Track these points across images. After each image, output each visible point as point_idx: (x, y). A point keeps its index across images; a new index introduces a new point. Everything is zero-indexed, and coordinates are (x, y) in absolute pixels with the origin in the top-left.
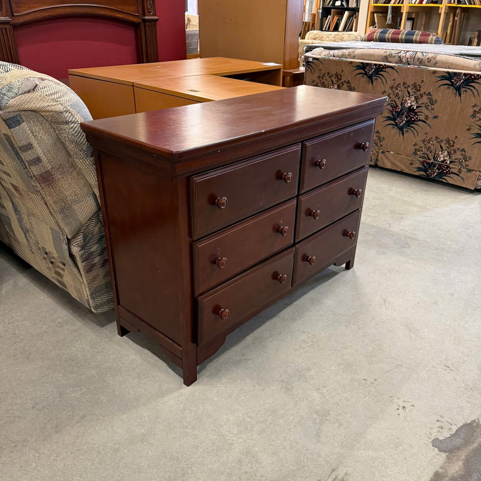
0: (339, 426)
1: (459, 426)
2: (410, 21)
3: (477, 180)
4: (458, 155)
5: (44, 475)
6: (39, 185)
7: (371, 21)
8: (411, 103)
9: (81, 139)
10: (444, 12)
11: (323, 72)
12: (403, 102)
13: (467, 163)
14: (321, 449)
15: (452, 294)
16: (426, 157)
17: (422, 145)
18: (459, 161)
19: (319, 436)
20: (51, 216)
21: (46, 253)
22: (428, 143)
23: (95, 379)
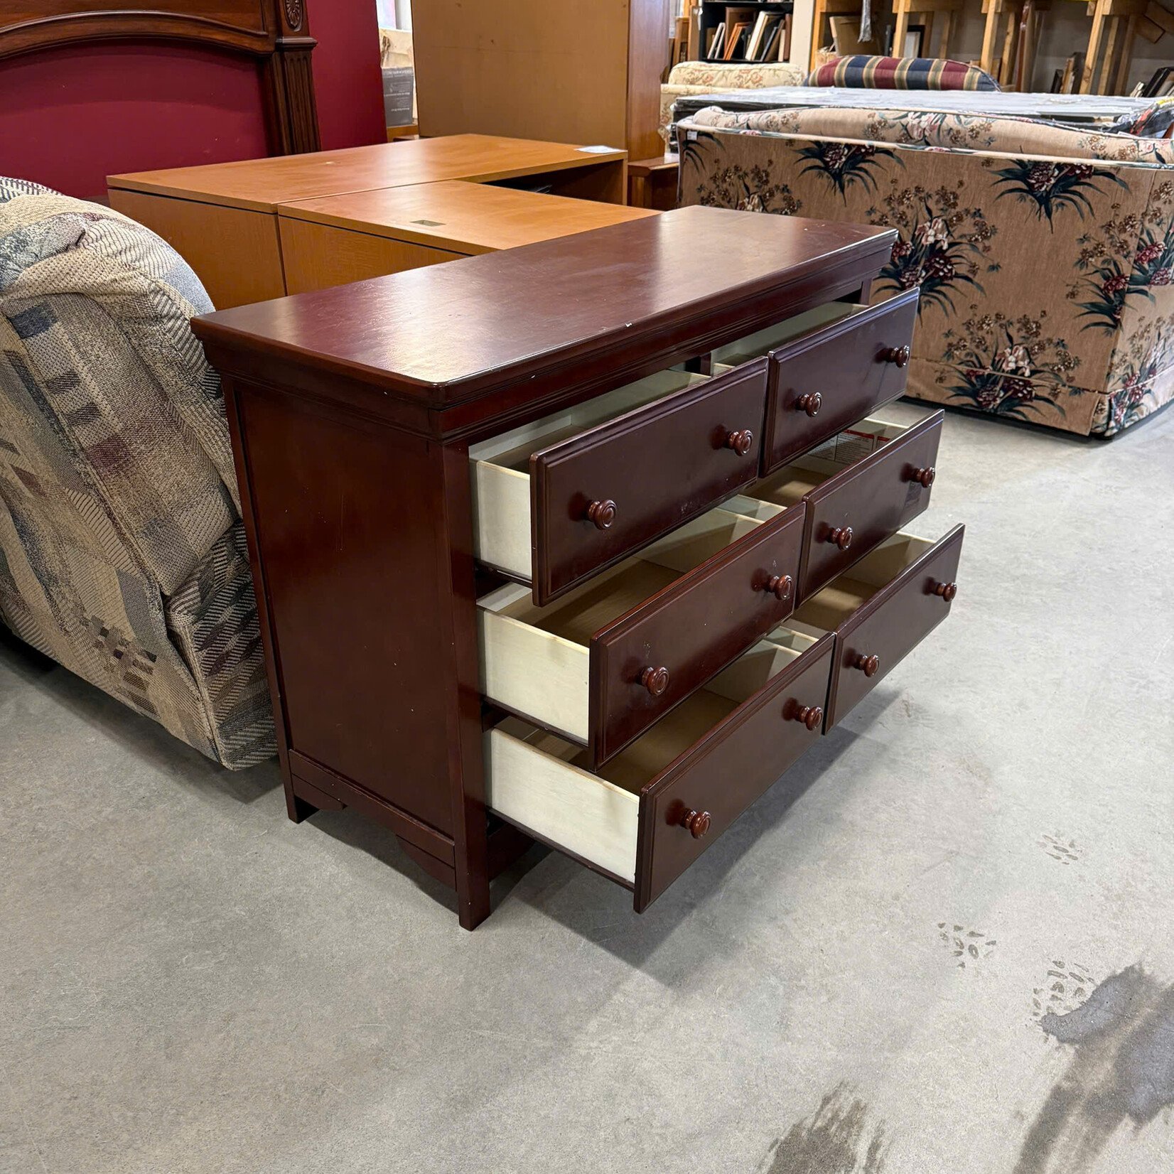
0: (829, 1000)
1: (1099, 983)
2: (914, 33)
3: (1096, 412)
4: (1049, 356)
5: (152, 1158)
6: (94, 471)
7: (823, 33)
8: (935, 236)
9: (192, 357)
10: (993, 10)
11: (723, 166)
12: (917, 233)
13: (1071, 373)
14: (795, 1055)
15: (1058, 682)
16: (976, 362)
17: (965, 333)
18: (1052, 370)
19: (787, 1026)
20: (121, 544)
21: (104, 632)
22: (978, 329)
23: (246, 928)
